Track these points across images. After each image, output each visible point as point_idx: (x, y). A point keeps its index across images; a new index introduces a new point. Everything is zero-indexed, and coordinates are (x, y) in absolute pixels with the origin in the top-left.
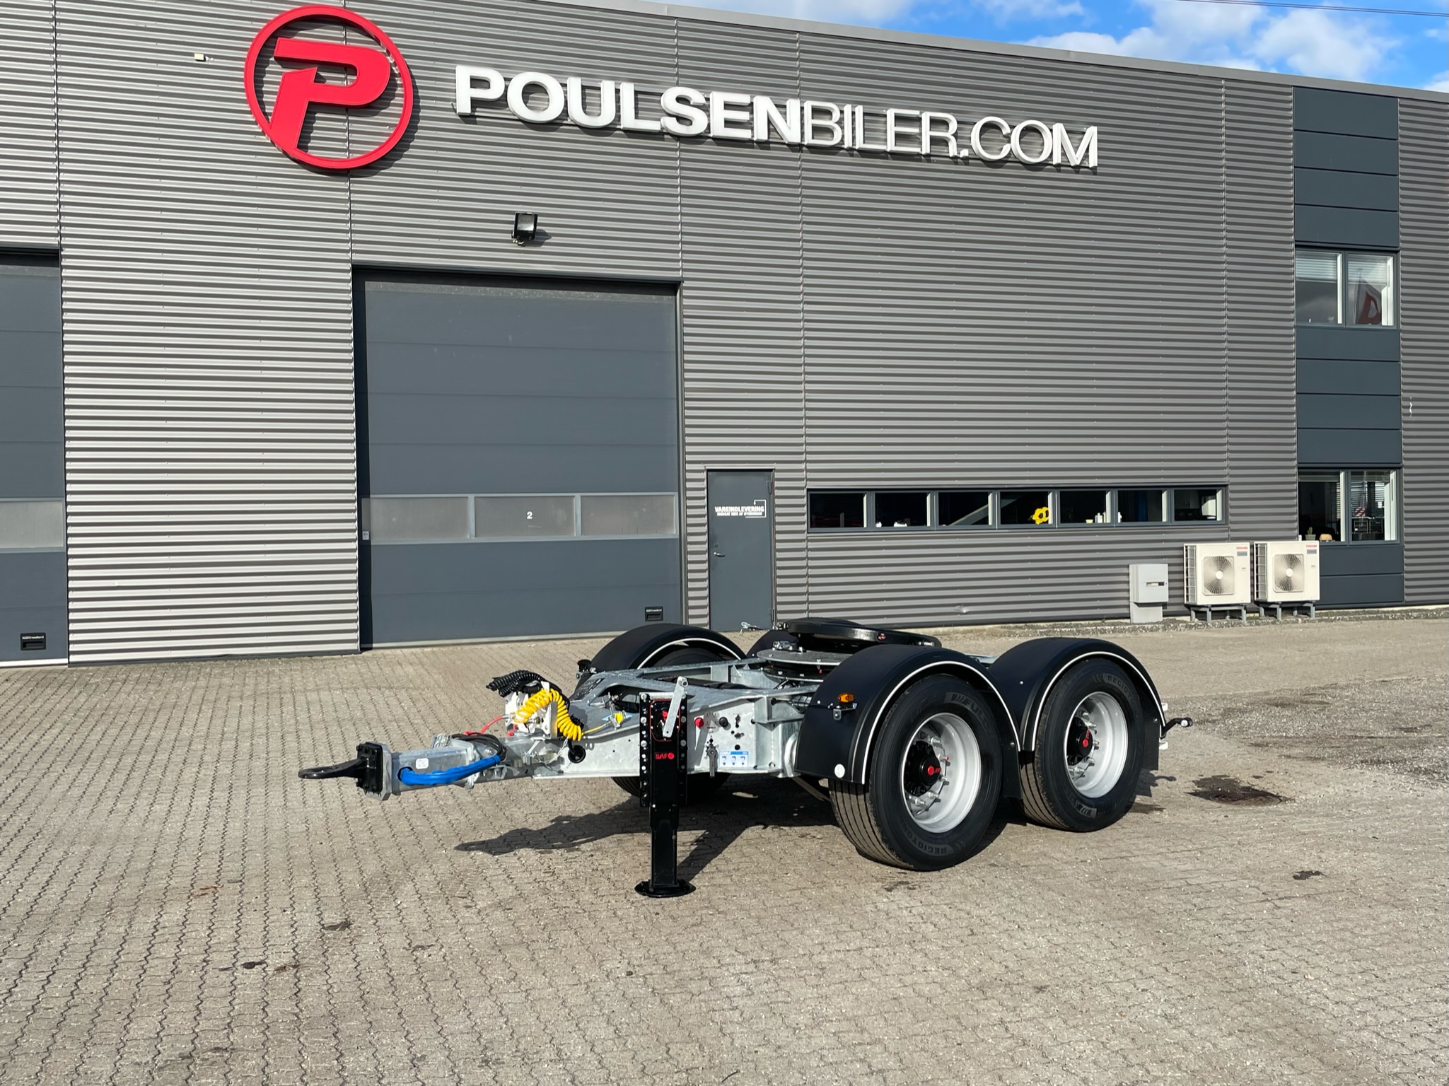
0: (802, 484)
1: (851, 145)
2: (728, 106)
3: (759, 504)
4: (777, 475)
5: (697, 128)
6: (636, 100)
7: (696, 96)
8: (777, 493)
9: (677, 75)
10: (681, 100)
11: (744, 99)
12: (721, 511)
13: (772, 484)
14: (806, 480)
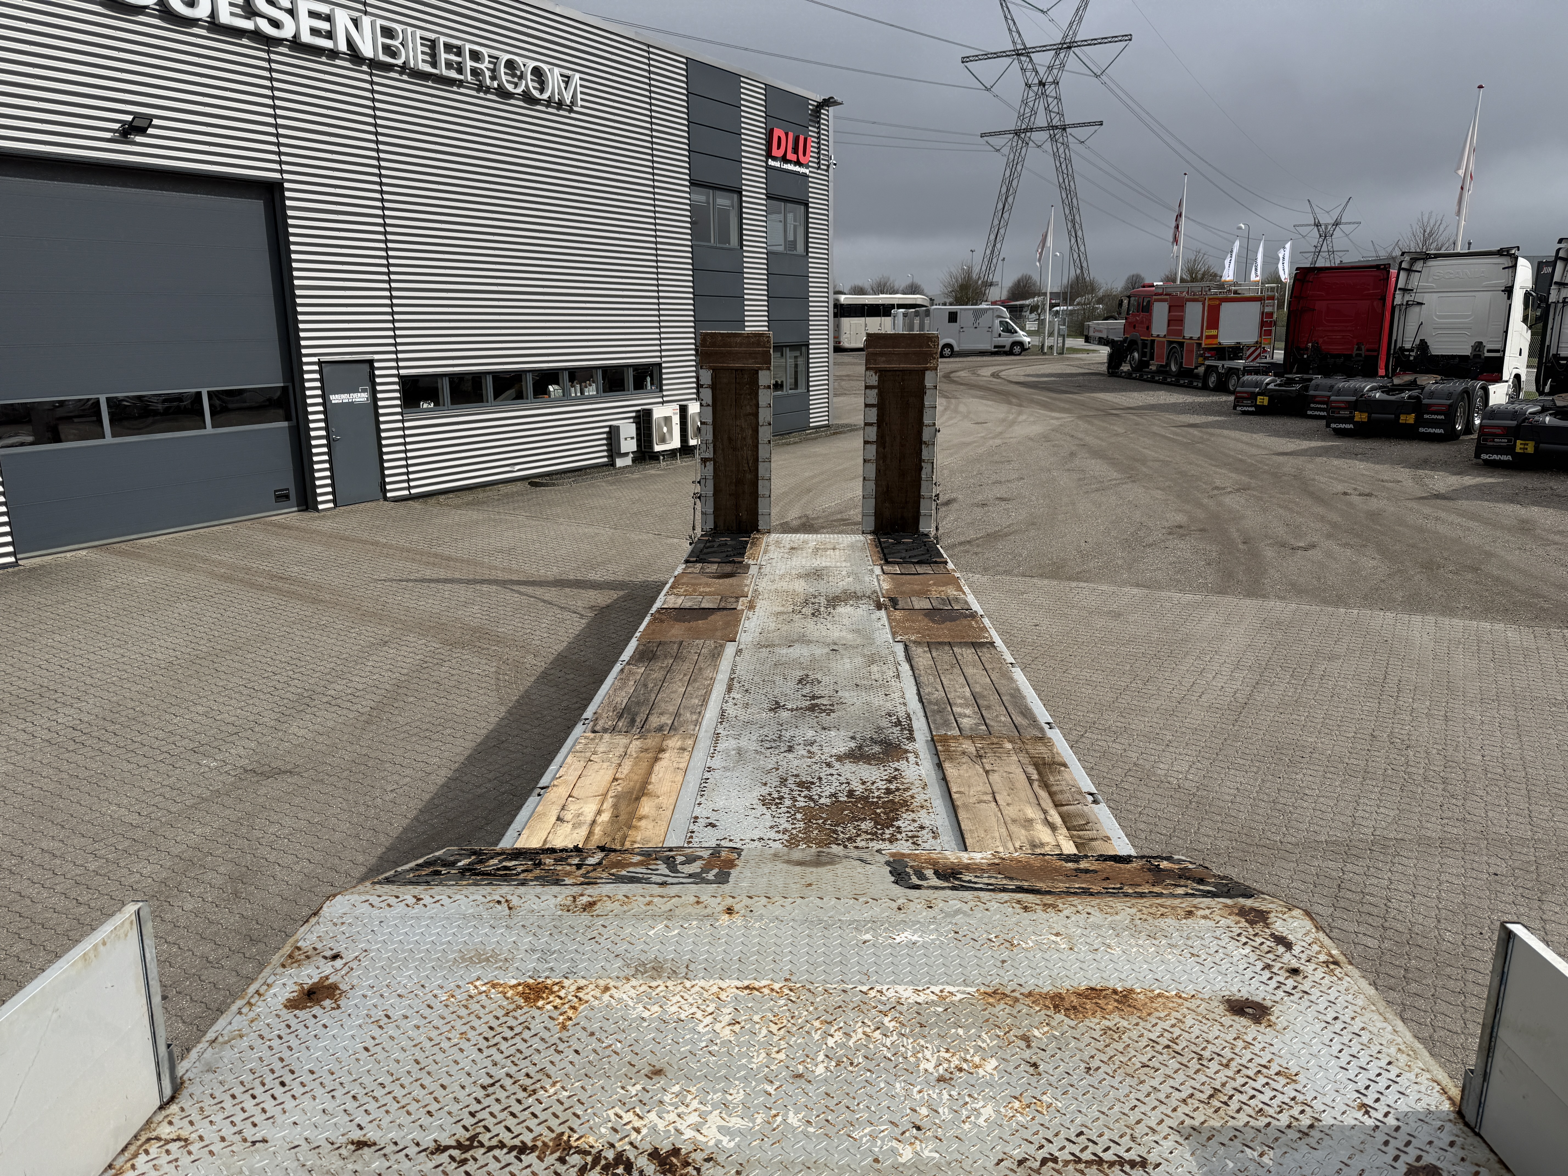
2: (313, 14)
3: (364, 391)
4: (377, 364)
5: (287, 32)
8: (378, 380)
12: (335, 399)
13: (373, 373)
14: (398, 368)
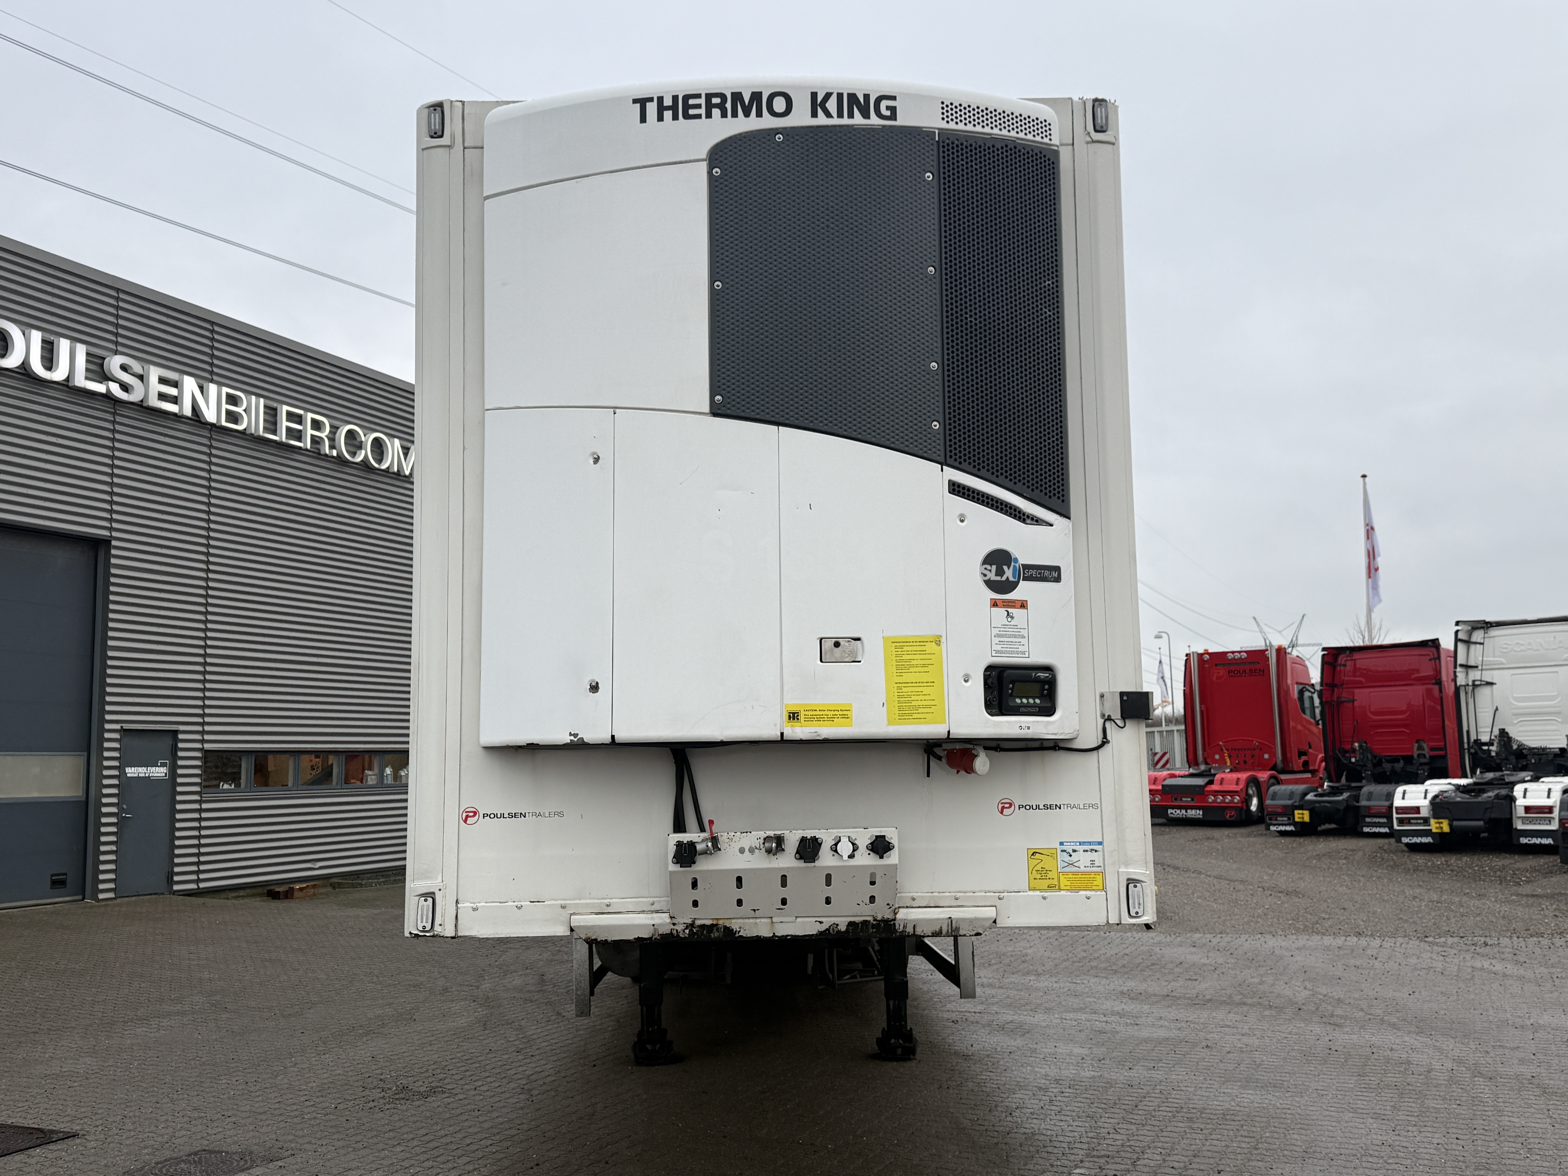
0: (199, 746)
1: (253, 432)
2: (161, 380)
3: (163, 765)
4: (181, 736)
5: (136, 396)
6: (87, 361)
7: (137, 367)
8: (180, 754)
9: (116, 343)
10: (124, 368)
11: (172, 375)
12: (132, 772)
13: (176, 745)
14: (203, 741)
